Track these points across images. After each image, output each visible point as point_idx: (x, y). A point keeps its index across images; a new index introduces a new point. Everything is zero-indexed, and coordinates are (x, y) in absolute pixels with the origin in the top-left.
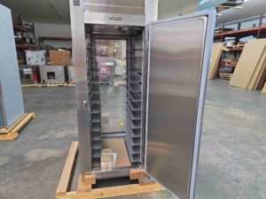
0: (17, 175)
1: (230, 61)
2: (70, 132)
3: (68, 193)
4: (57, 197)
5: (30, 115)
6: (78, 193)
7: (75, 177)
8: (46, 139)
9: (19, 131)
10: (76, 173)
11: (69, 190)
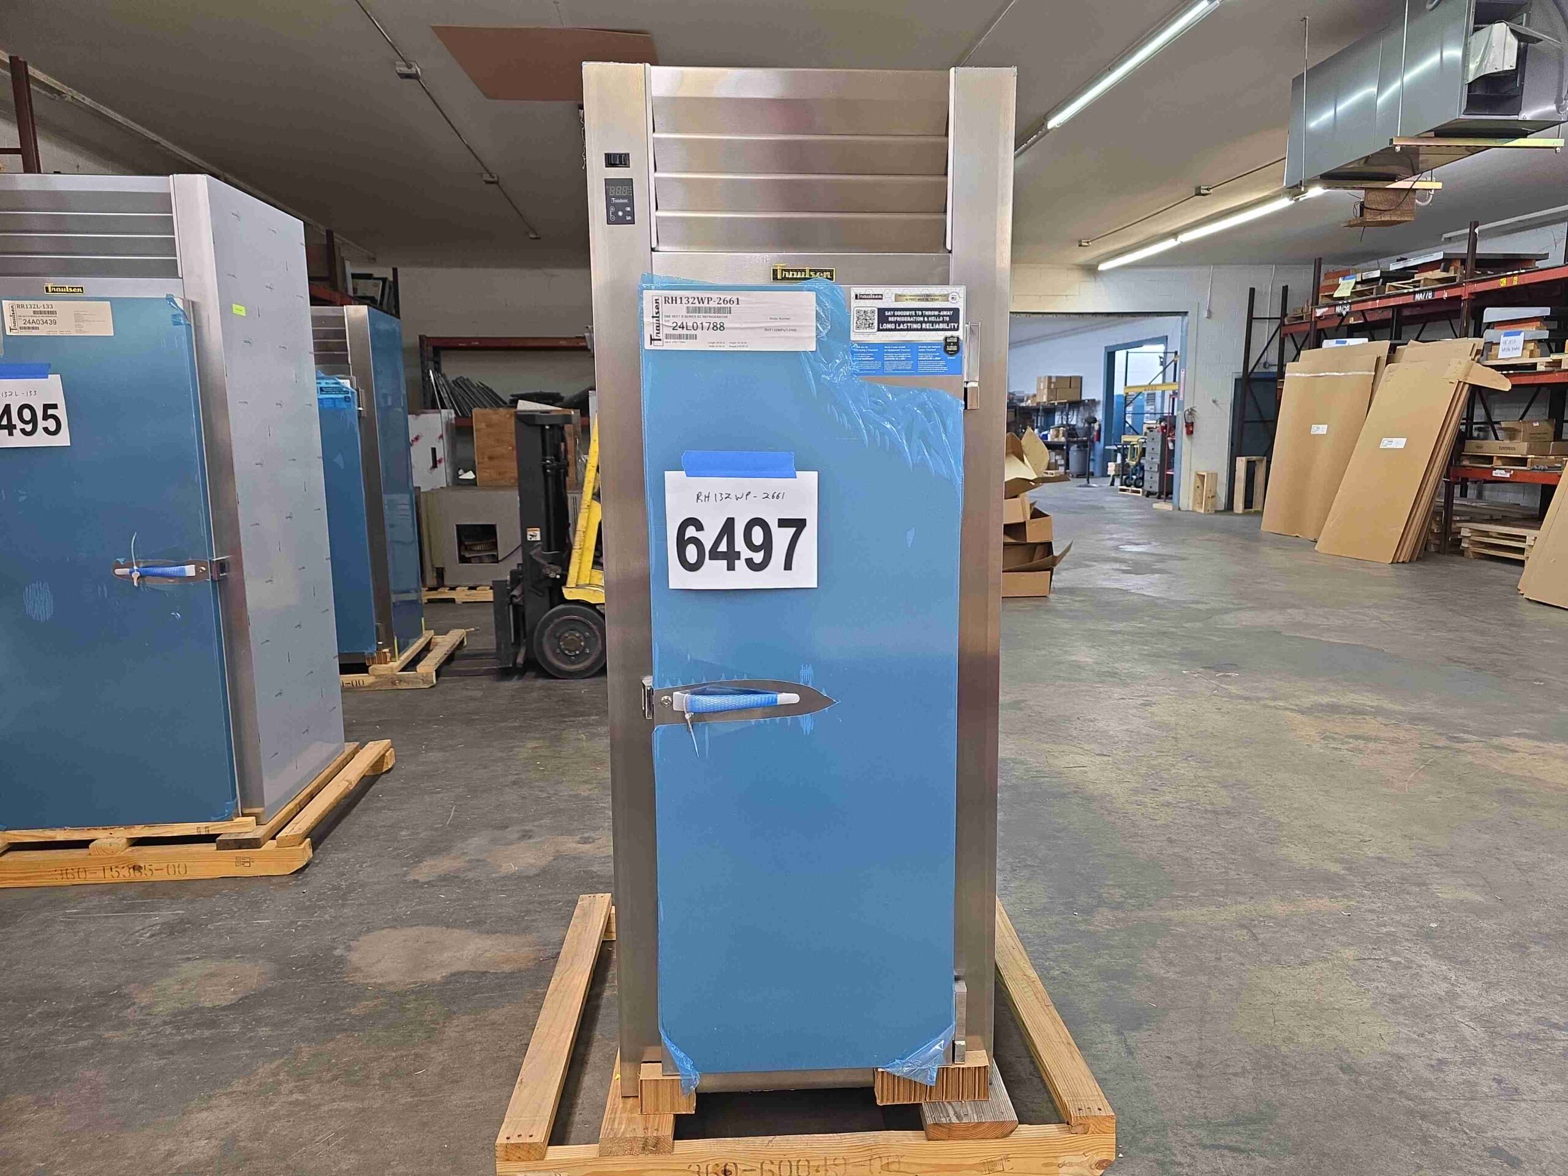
0: (306, 1050)
1: (1520, 448)
2: (570, 845)
3: (556, 1153)
4: (501, 1167)
5: (372, 751)
6: (602, 1154)
7: (588, 1080)
8: (446, 879)
9: (318, 835)
10: (595, 1056)
11: (559, 1134)
